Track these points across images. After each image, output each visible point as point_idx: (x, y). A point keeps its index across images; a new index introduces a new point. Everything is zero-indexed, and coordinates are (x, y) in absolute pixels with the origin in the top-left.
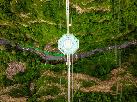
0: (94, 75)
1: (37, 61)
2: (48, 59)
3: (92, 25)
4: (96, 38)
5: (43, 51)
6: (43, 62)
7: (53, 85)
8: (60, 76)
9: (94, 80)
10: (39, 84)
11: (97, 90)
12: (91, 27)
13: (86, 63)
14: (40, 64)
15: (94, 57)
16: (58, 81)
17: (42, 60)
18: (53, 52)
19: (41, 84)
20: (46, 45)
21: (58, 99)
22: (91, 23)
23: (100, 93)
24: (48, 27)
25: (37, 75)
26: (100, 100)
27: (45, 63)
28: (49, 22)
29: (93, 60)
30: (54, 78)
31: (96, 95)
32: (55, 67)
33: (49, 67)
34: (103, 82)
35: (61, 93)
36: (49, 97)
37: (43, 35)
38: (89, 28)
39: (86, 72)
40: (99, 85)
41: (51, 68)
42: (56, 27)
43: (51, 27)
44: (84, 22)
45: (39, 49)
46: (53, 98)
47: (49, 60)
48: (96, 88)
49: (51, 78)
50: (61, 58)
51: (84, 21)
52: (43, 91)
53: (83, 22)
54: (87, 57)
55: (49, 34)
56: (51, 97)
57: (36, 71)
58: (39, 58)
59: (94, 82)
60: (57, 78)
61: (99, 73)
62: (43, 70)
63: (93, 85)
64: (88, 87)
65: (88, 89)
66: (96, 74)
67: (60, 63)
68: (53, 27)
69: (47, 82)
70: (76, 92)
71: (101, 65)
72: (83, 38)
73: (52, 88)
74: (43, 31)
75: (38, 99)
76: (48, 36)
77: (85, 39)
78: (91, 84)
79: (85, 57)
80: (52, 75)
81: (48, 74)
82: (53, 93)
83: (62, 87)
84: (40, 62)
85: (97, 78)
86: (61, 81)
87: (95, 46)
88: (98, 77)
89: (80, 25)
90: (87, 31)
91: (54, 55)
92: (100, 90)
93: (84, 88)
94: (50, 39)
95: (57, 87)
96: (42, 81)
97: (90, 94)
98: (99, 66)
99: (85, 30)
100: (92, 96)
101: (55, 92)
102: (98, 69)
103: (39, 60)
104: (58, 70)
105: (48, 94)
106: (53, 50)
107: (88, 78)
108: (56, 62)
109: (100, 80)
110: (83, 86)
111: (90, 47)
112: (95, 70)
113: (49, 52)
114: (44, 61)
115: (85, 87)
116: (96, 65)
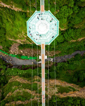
0: (72, 81)
1: (2, 66)
2: (15, 64)
3: (77, 12)
4: (80, 34)
5: (8, 54)
6: (9, 67)
7: (24, 91)
8: (31, 82)
9: (72, 87)
10: (7, 90)
11: (76, 96)
12: (75, 15)
13: (63, 68)
14: (6, 69)
15: (74, 61)
16: (29, 87)
17: (7, 65)
18: (21, 55)
19: (8, 90)
20: (11, 46)
21: (30, 104)
22: (76, 8)
23: (79, 98)
24: (12, 16)
25: (3, 81)
26: (78, 105)
27: (13, 68)
28: (12, 7)
29: (72, 64)
30: (24, 84)
31: (74, 100)
32: (24, 72)
33: (17, 73)
34: (82, 88)
35: (33, 98)
36: (20, 102)
37: (5, 30)
38: (72, 17)
39: (62, 78)
40: (78, 91)
41: (20, 73)
42: (24, 14)
43: (16, 15)
44: (66, 5)
45: (3, 51)
46: (24, 103)
47: (17, 65)
48: (74, 94)
49: (21, 84)
50: (33, 63)
51: (66, 3)
52: (11, 96)
53: (64, 5)
54: (65, 62)
55: (14, 28)
56: (21, 102)
57: (2, 77)
58: (4, 62)
59: (72, 88)
60: (28, 84)
61: (78, 79)
62: (10, 75)
63: (71, 91)
64: (65, 93)
65: (65, 95)
66: (75, 79)
67: (31, 68)
68: (19, 16)
69: (15, 88)
70: (50, 97)
71: (82, 70)
72: (62, 34)
73: (22, 94)
74: (5, 24)
75: (6, 104)
76: (12, 30)
77: (65, 35)
78: (68, 90)
79: (62, 61)
80: (22, 81)
81: (17, 80)
82: (24, 98)
83: (34, 93)
84: (5, 67)
85: (75, 85)
86: (33, 87)
87: (77, 47)
88: (77, 83)
89: (60, 10)
90: (69, 23)
91: (22, 59)
92: (78, 96)
93: (60, 93)
94: (15, 36)
95: (28, 93)
96: (10, 87)
97: (67, 99)
98: (79, 71)
99: (66, 20)
100: (69, 101)
101: (26, 98)
102: (78, 75)
103: (4, 64)
104: (29, 76)
105: (18, 100)
106: (22, 52)
107: (65, 84)
108: (26, 67)
109: (79, 86)
110: (59, 92)
111: (69, 49)
112: (74, 75)
113: (16, 54)
114: (11, 66)
115: (62, 93)
116: (76, 70)
